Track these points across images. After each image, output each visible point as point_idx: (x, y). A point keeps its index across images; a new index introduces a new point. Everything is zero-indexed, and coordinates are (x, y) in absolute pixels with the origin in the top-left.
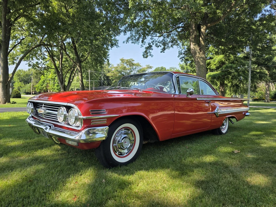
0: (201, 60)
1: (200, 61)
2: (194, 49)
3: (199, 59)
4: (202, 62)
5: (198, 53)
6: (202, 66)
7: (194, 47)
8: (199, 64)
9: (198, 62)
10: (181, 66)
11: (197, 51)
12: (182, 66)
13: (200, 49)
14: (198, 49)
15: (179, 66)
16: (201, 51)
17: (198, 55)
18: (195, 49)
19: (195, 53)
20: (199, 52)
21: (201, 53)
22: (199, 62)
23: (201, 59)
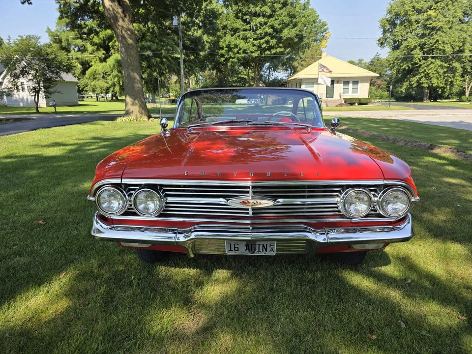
0: (128, 34)
1: (126, 36)
2: (111, 9)
3: (124, 32)
4: (130, 39)
5: (121, 20)
6: (131, 47)
7: (111, 6)
8: (126, 41)
9: (123, 37)
10: (53, 36)
11: (119, 16)
12: (54, 34)
13: (123, 12)
14: (120, 10)
15: (47, 34)
16: (125, 16)
17: (121, 23)
18: (113, 9)
19: (116, 19)
20: (122, 18)
21: (126, 19)
22: (125, 38)
23: (129, 32)
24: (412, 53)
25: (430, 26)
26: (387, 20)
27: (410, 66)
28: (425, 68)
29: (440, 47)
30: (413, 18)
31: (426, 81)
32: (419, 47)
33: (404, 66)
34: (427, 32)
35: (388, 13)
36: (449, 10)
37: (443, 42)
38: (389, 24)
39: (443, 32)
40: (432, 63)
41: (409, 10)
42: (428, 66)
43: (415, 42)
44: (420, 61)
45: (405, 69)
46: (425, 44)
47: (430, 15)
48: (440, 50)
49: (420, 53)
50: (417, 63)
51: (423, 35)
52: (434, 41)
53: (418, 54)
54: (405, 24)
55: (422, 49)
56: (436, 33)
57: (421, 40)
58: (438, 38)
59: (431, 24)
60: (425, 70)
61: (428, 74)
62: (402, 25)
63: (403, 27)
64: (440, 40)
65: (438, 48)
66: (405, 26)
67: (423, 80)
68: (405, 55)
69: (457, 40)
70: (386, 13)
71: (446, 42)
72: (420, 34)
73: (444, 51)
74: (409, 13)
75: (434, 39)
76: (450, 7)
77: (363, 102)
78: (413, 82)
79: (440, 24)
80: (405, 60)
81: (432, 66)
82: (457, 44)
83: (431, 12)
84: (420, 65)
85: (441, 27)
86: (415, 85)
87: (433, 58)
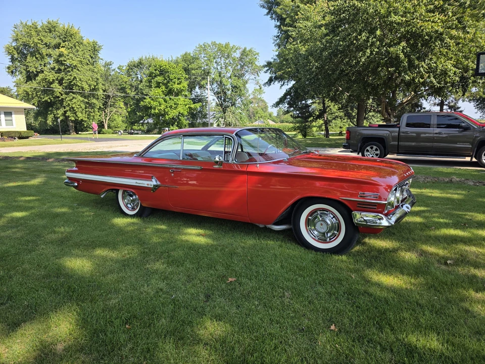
24: (51, 86)
25: (65, 62)
26: (14, 48)
27: (52, 99)
28: (69, 102)
29: (79, 84)
30: (44, 51)
31: (72, 115)
32: (57, 82)
33: (46, 98)
34: (63, 68)
35: (14, 40)
36: (77, 51)
37: (80, 80)
38: (18, 53)
39: (78, 70)
40: (74, 98)
41: (39, 43)
42: (71, 100)
43: (52, 76)
44: (62, 95)
45: (46, 101)
46: (62, 79)
47: (62, 52)
48: (79, 86)
49: (59, 87)
50: (59, 97)
51: (59, 71)
52: (72, 78)
53: (58, 89)
54: (37, 56)
55: (61, 83)
56: (72, 70)
57: (58, 75)
58: (75, 76)
59: (66, 61)
60: (69, 104)
61: (73, 108)
62: (33, 57)
63: (34, 58)
64: (77, 77)
65: (77, 85)
66: (36, 58)
67: (68, 114)
68: (44, 87)
69: (91, 79)
70: (11, 40)
71: (82, 79)
72: (56, 69)
73: (83, 88)
74: (38, 45)
75: (71, 75)
76: (77, 48)
77: (24, 135)
78: (59, 115)
79: (75, 63)
80: (45, 92)
81: (74, 100)
82: (92, 83)
83: (62, 50)
84: (62, 99)
85: (76, 66)
86: (61, 118)
87: (73, 93)
